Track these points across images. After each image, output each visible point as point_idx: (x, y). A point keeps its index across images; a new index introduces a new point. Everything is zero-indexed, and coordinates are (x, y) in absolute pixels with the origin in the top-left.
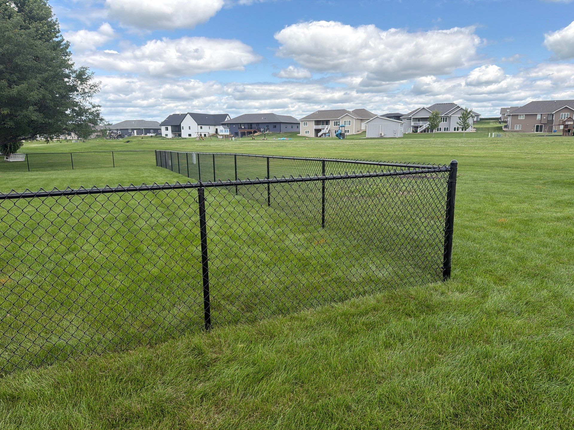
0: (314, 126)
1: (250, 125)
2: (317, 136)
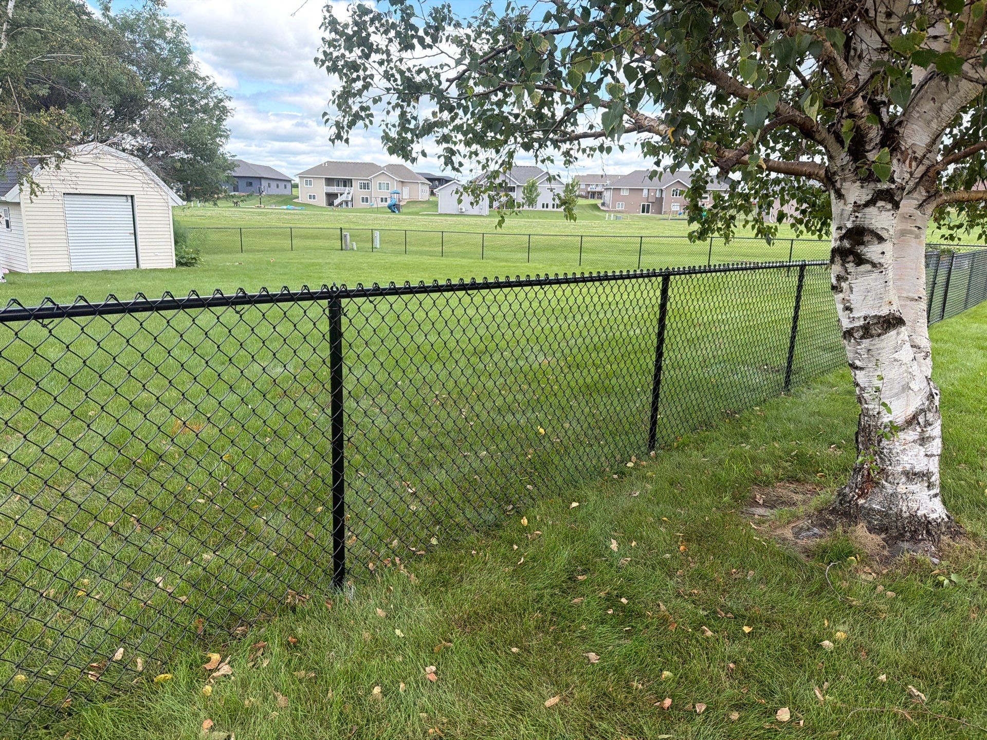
0: (325, 187)
2: (331, 204)
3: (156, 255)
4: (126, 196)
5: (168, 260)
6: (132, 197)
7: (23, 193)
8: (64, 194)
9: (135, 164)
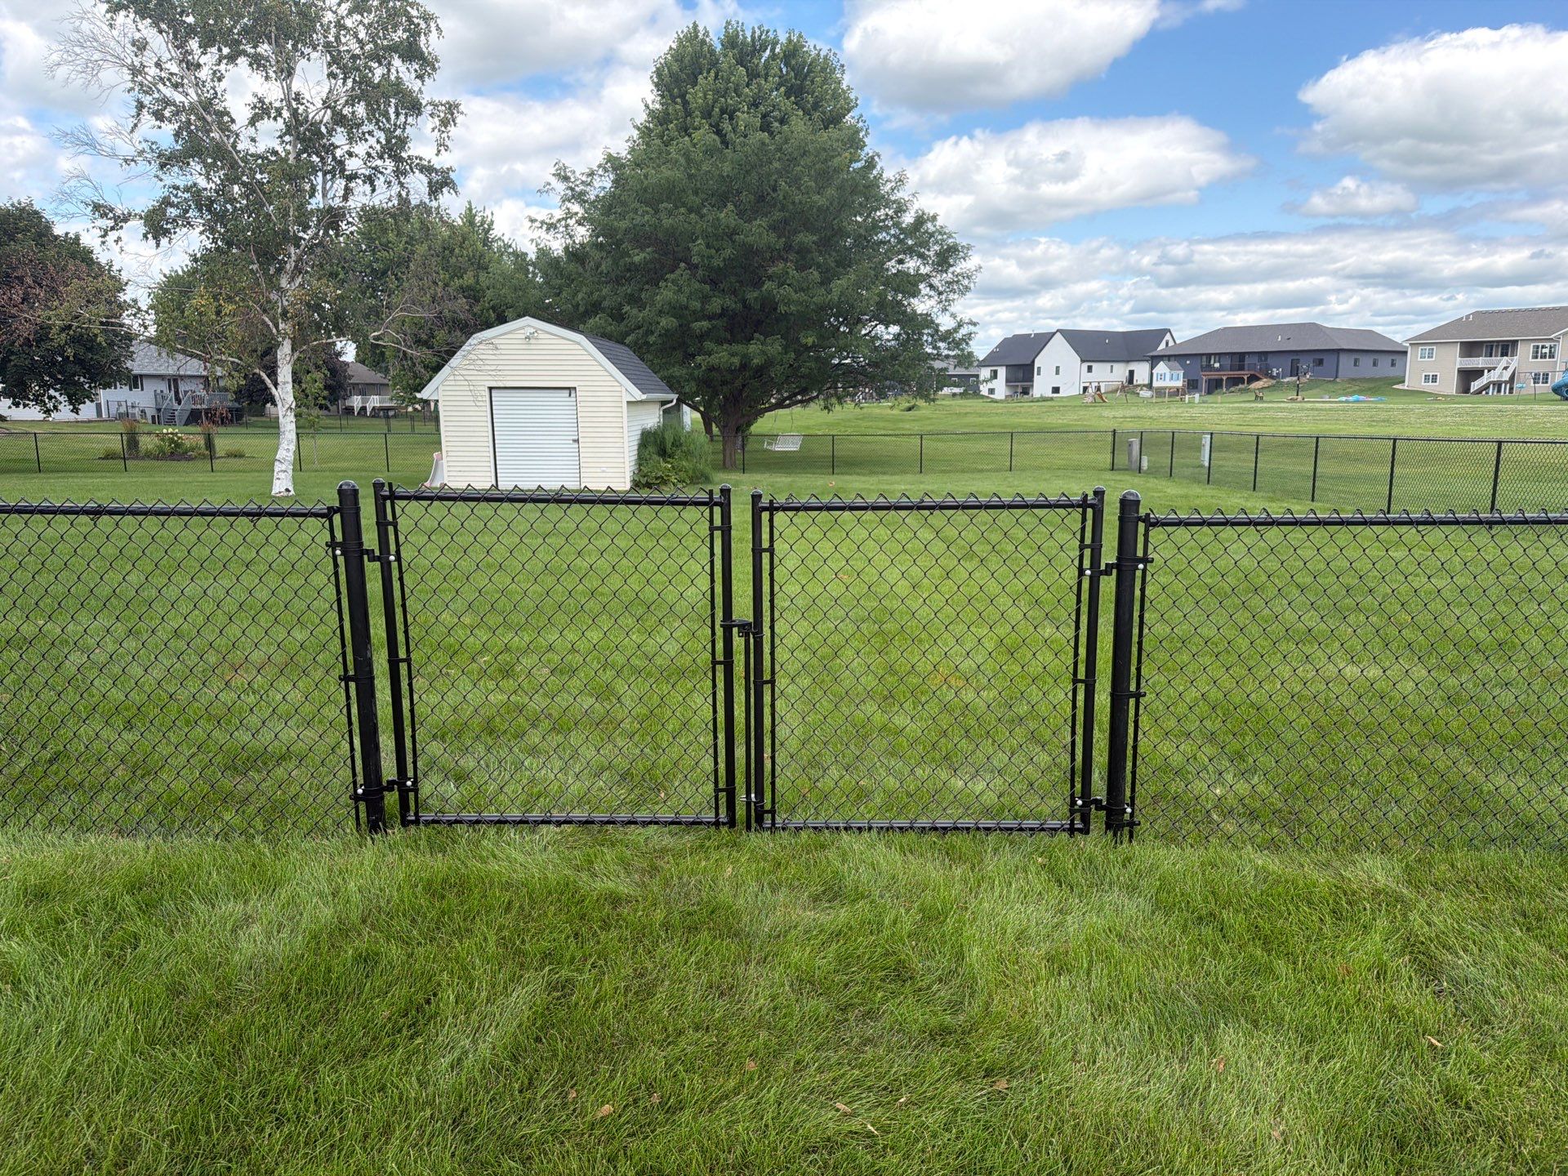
0: (1459, 359)
1: (1239, 359)
2: (1466, 390)
3: (603, 471)
4: (569, 388)
5: (619, 479)
6: (575, 389)
7: (441, 388)
8: (491, 389)
9: (579, 344)
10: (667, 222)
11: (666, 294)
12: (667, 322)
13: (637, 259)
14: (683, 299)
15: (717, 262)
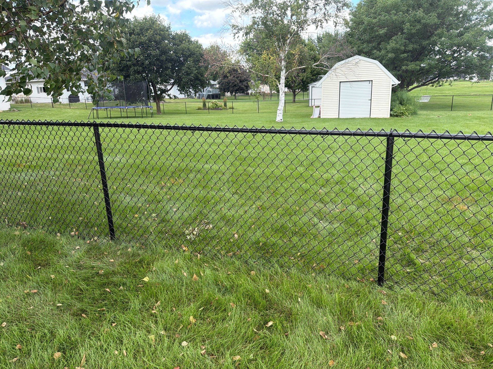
3: (380, 111)
4: (369, 81)
5: (386, 113)
6: (372, 81)
7: (323, 83)
8: (340, 82)
9: (375, 64)
10: (394, 18)
11: (392, 44)
12: (390, 55)
13: (381, 32)
14: (398, 46)
15: (413, 31)
